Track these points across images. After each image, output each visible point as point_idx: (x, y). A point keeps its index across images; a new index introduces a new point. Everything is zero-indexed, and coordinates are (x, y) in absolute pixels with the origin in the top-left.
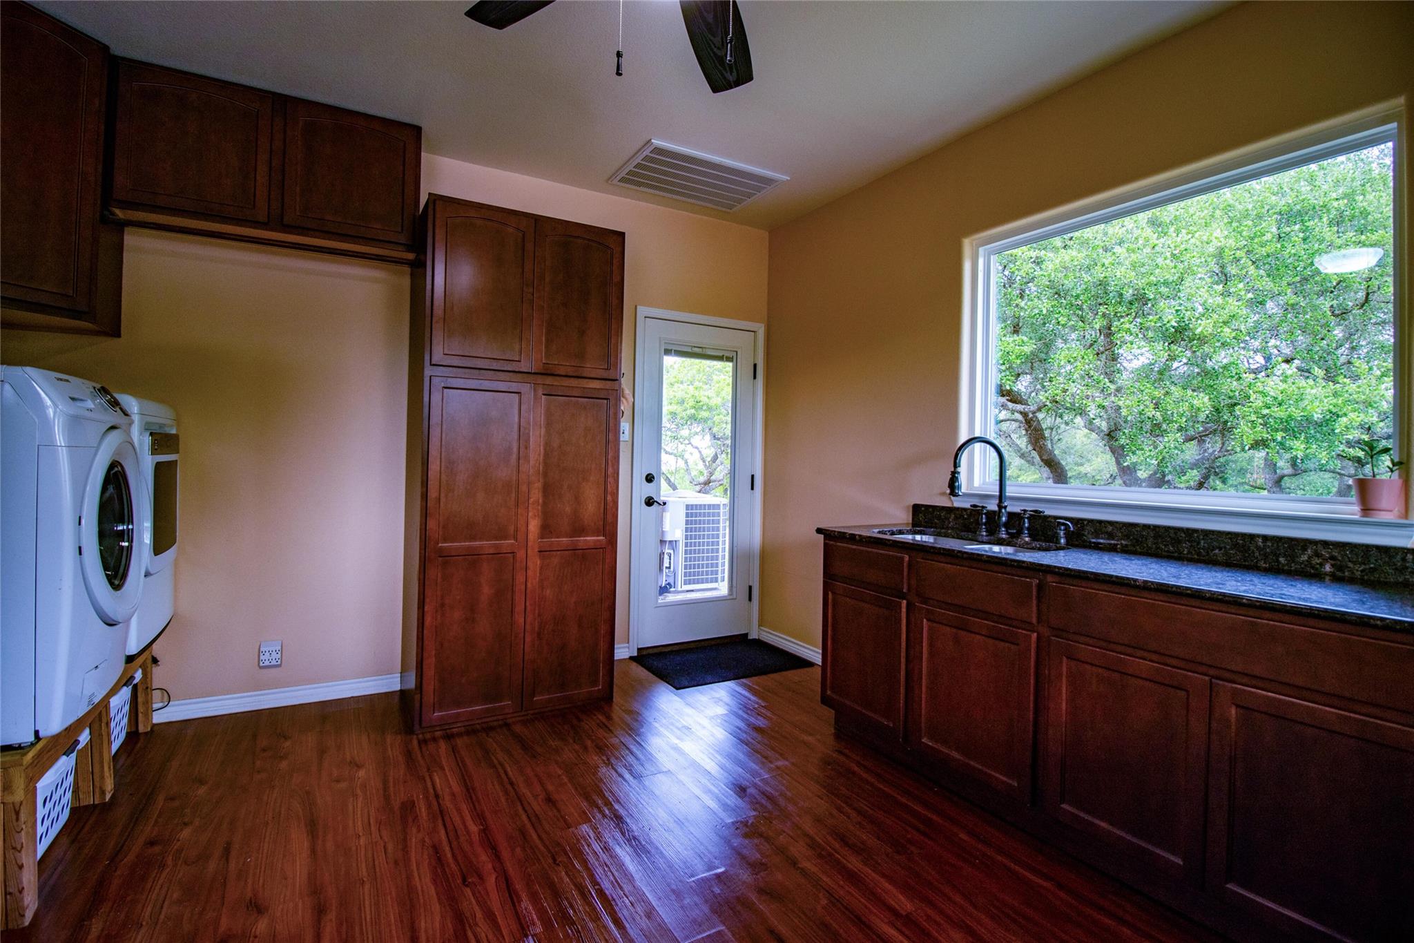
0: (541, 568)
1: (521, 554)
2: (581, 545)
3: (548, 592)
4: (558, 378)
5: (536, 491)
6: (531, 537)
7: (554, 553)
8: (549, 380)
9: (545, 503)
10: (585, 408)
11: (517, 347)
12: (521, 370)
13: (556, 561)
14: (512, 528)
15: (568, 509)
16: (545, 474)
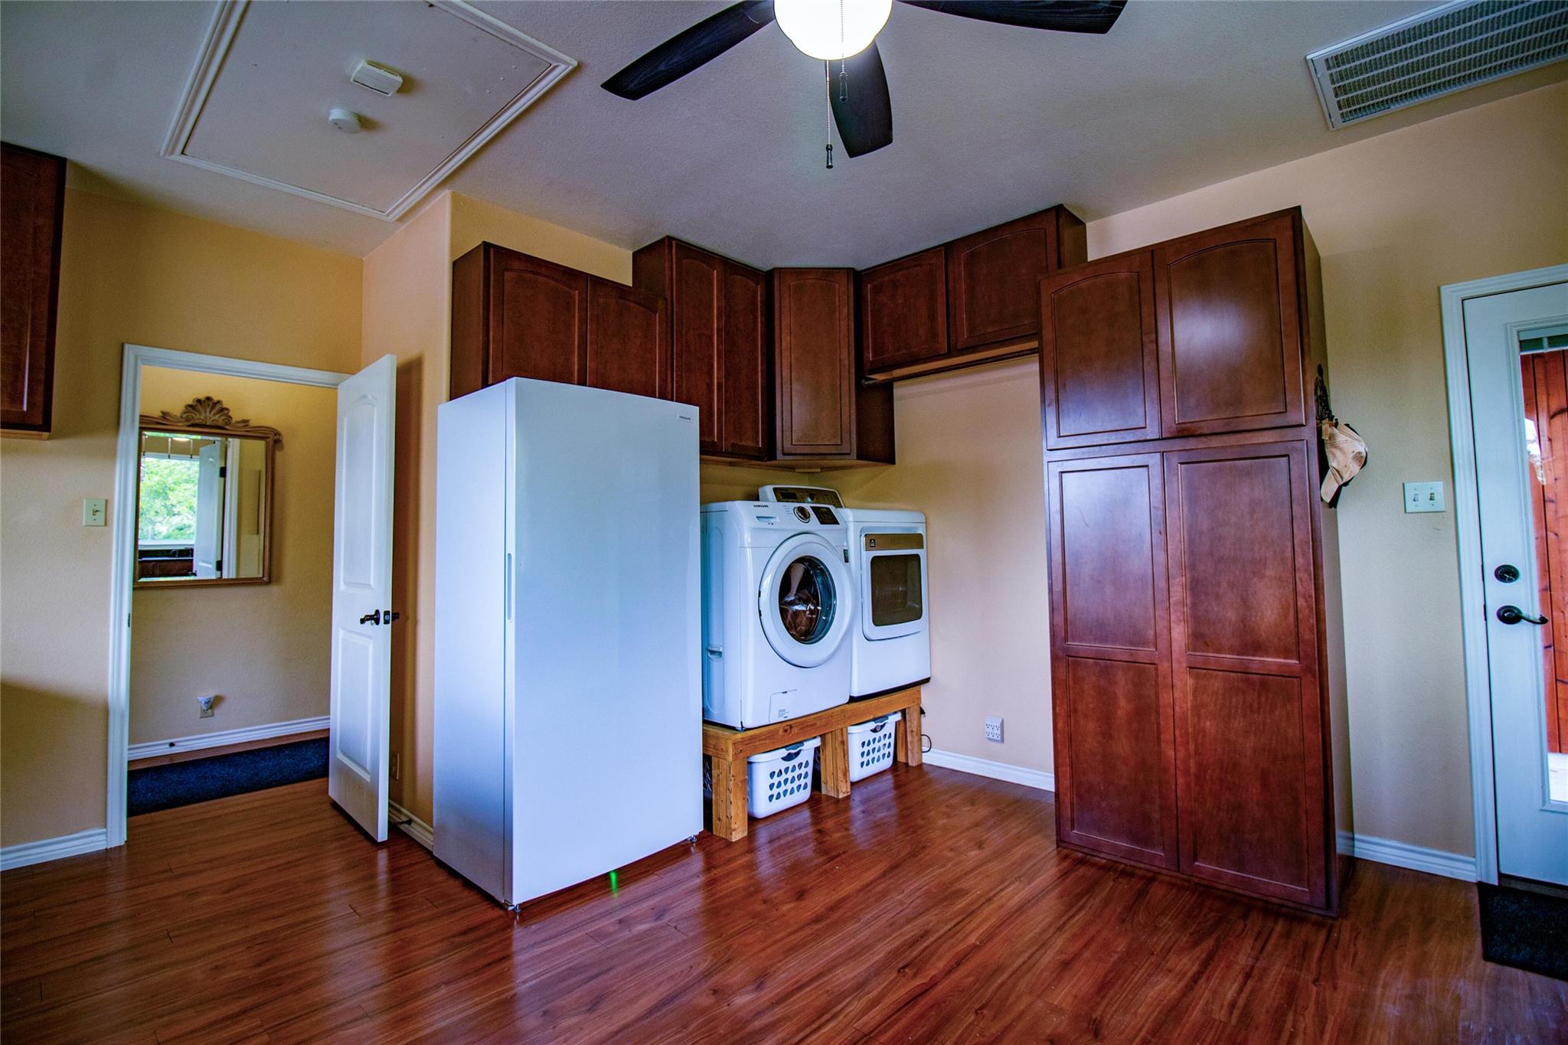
0: (1195, 690)
1: (1164, 666)
2: (1254, 668)
3: (1208, 723)
4: (1203, 439)
5: (1179, 589)
6: (1176, 647)
7: (1215, 673)
8: (1191, 444)
9: (1194, 605)
10: (1249, 473)
11: (1141, 411)
12: (1148, 438)
13: (1217, 684)
14: (1151, 633)
15: (1231, 615)
16: (1192, 567)
